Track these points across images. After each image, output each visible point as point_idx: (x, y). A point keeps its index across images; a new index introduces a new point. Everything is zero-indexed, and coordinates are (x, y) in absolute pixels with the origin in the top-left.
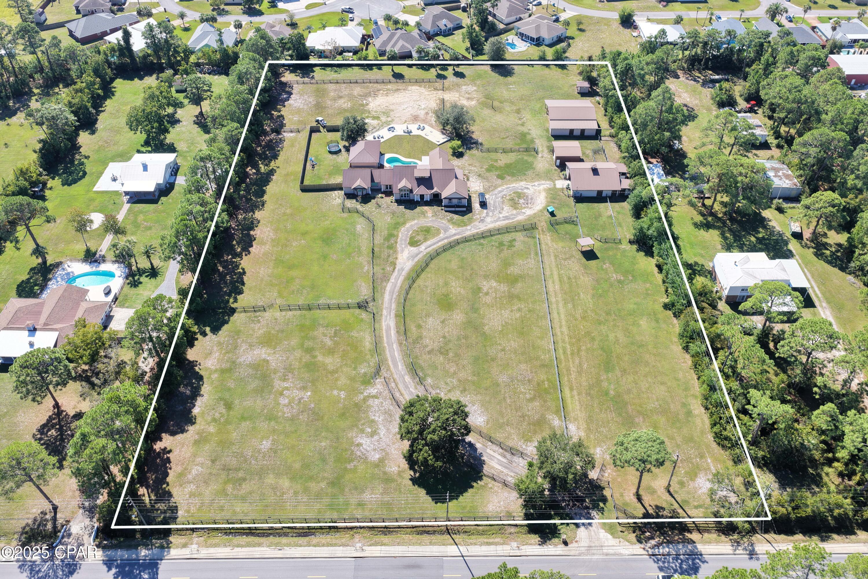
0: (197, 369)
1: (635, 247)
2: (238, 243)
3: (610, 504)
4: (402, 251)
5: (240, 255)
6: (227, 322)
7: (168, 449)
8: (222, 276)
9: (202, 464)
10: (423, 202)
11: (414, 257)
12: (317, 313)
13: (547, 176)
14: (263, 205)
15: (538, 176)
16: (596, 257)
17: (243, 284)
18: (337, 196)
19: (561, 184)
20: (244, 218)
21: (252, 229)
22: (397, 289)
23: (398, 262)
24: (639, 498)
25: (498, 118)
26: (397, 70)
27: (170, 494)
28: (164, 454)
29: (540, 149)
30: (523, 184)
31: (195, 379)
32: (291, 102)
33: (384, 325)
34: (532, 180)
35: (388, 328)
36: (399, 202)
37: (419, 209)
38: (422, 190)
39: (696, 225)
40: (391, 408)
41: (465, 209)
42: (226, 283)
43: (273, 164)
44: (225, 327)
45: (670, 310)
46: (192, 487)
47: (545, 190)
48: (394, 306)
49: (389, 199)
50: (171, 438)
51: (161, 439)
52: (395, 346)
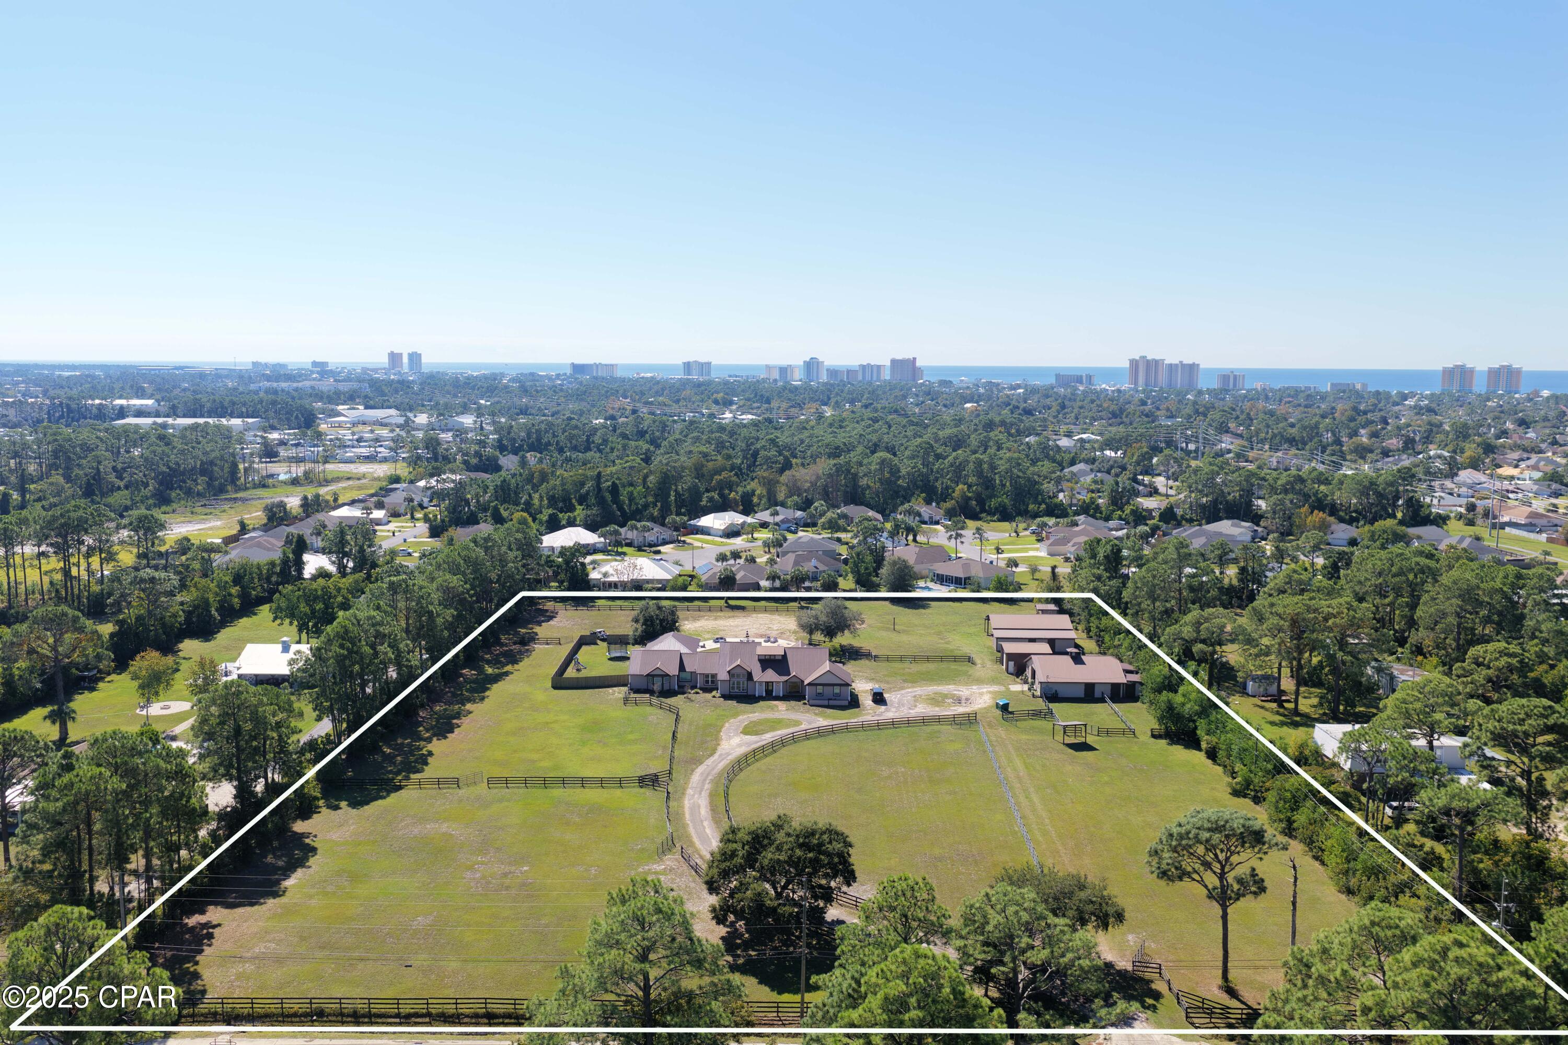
0: (307, 841)
1: (1163, 742)
2: (427, 730)
3: (1168, 999)
4: (730, 738)
5: (429, 740)
6: (384, 798)
7: (215, 923)
8: (390, 758)
9: (281, 941)
10: (769, 695)
11: (749, 744)
12: (557, 792)
13: (993, 681)
14: (483, 699)
15: (979, 681)
16: (1094, 749)
17: (426, 764)
18: (619, 692)
19: (1017, 687)
20: (445, 710)
21: (458, 718)
22: (716, 771)
23: (719, 748)
24: (1232, 992)
25: (904, 638)
26: (732, 602)
27: (196, 976)
28: (202, 929)
29: (978, 661)
30: (951, 687)
31: (301, 850)
32: (551, 623)
33: (687, 803)
34: (966, 684)
35: (695, 808)
36: (726, 697)
37: (762, 703)
38: (771, 675)
39: (1273, 723)
40: (692, 885)
41: (846, 703)
42: (394, 763)
43: (509, 668)
44: (380, 802)
45: (1245, 796)
46: (249, 967)
47: (990, 692)
48: (707, 786)
49: (708, 696)
50: (226, 911)
51: (203, 912)
52: (706, 824)
